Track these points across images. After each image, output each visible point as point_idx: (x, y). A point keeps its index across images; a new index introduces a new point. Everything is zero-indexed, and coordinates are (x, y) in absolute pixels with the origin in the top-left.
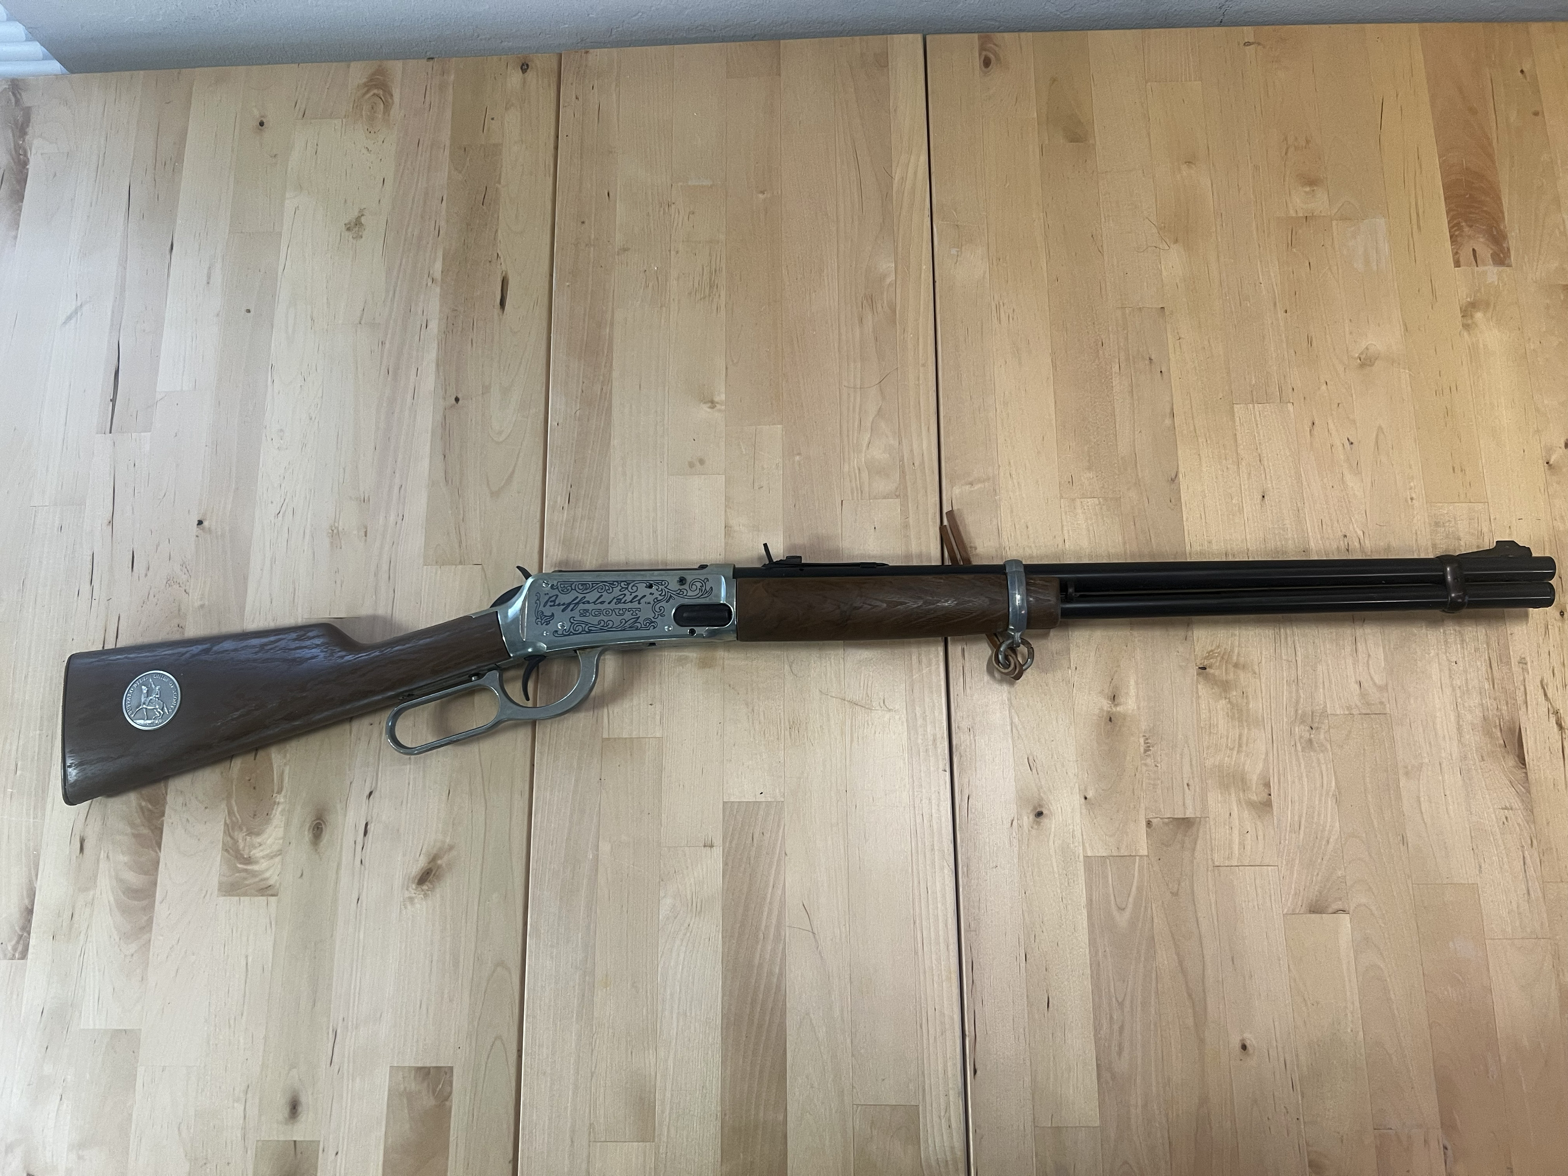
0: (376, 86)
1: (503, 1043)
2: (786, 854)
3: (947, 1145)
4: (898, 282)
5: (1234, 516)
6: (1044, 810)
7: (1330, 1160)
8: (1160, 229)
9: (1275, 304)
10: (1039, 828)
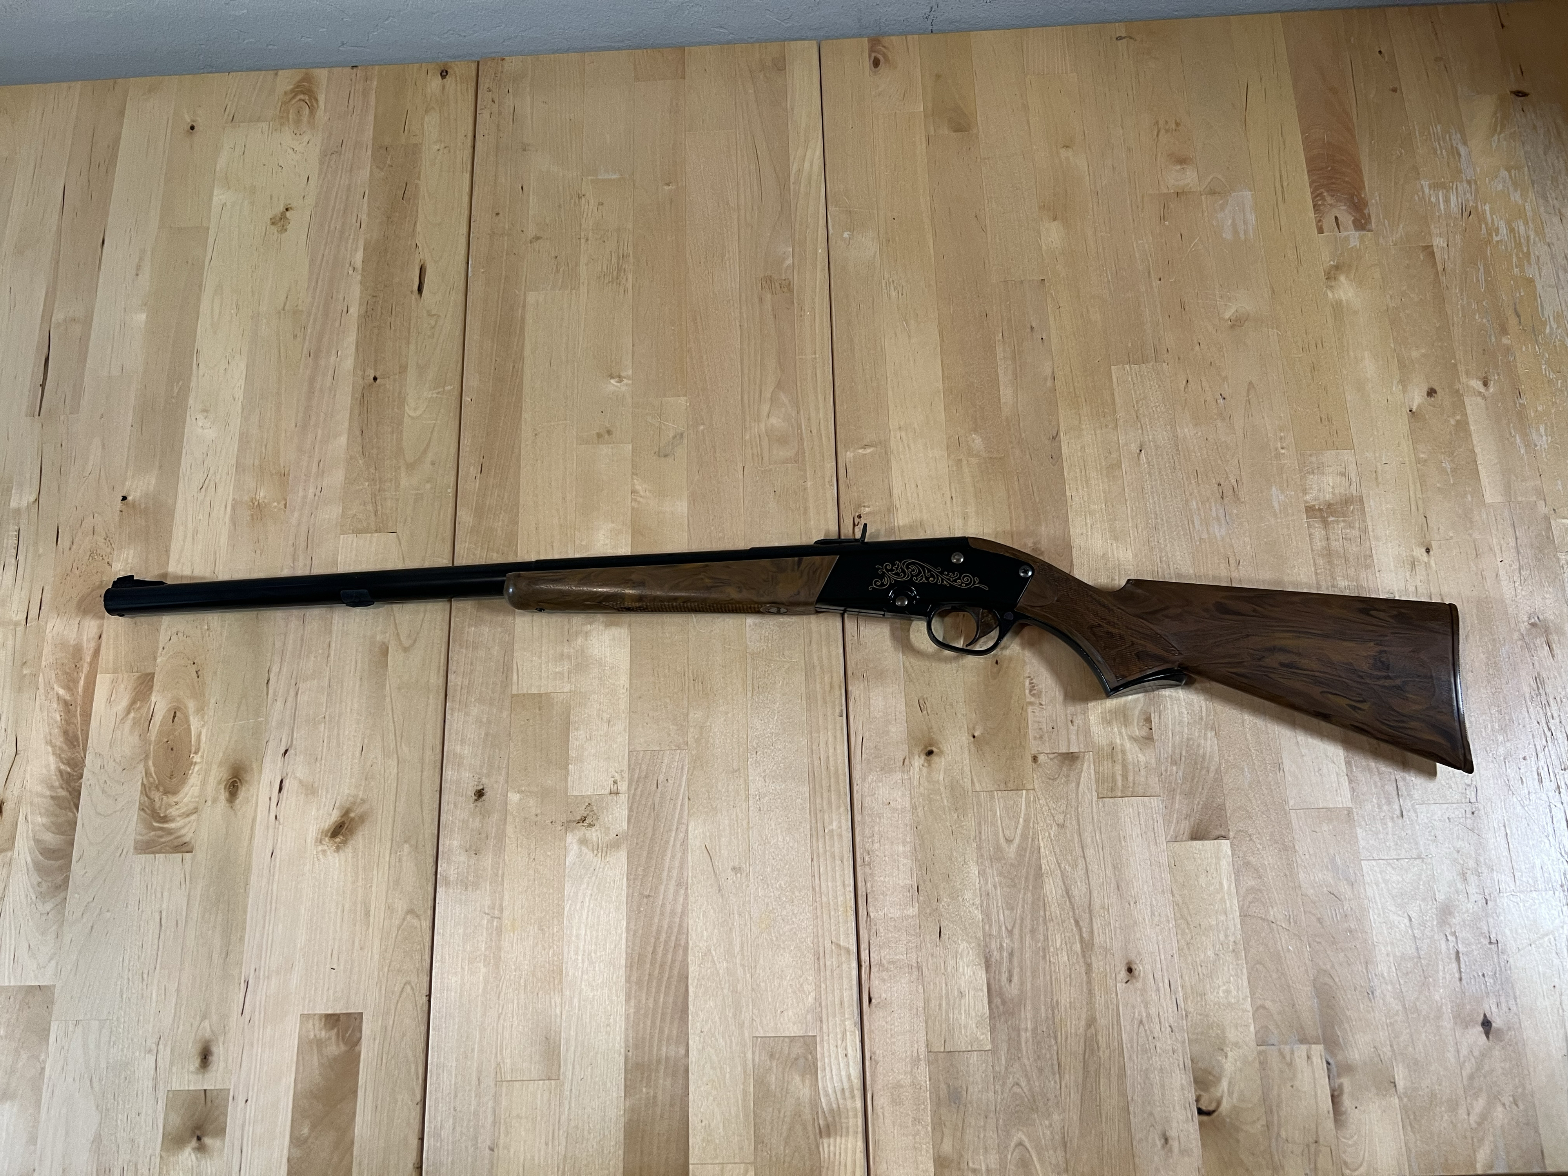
0: (303, 93)
1: (412, 988)
2: (689, 799)
3: (843, 1073)
4: (796, 264)
5: (1112, 469)
6: (934, 749)
7: (1214, 1076)
8: (1040, 208)
9: (1149, 273)
10: (930, 765)
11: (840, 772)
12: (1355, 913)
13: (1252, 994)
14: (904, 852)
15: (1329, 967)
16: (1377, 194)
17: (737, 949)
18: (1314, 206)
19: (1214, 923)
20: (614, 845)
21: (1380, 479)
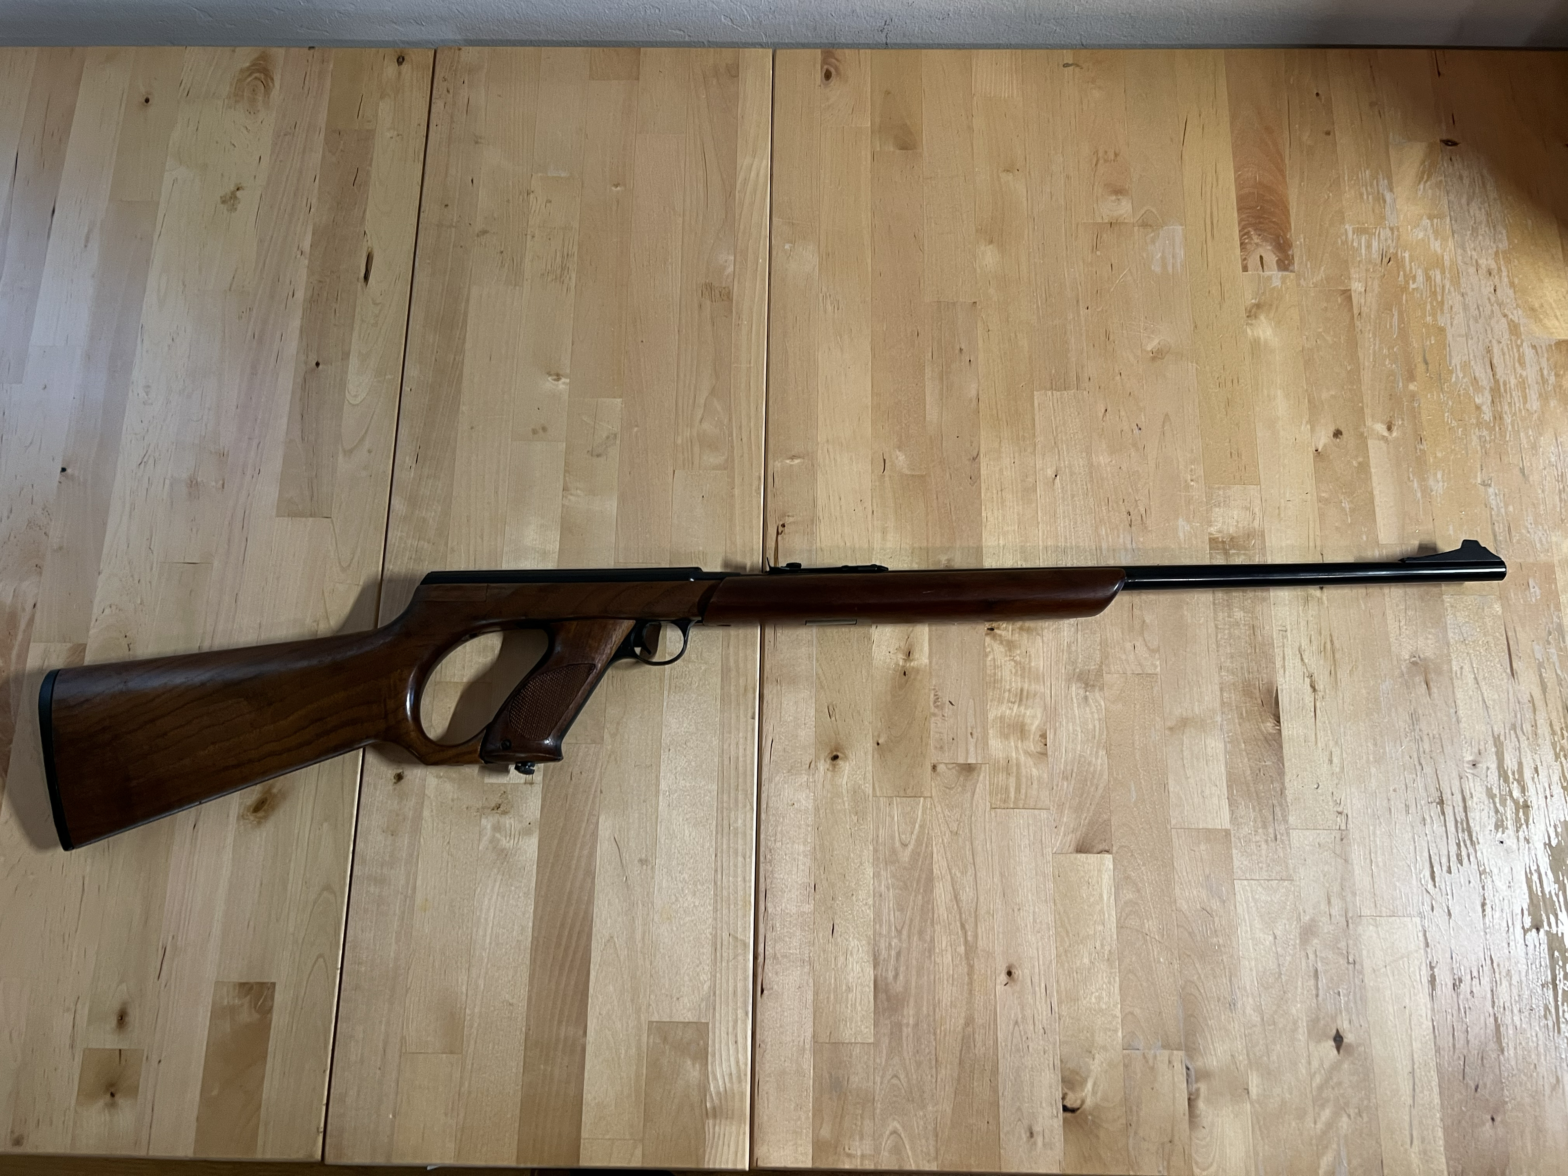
0: (259, 71)
1: (325, 961)
2: (601, 792)
3: (732, 1059)
4: (736, 273)
5: (1028, 492)
6: (839, 754)
7: (1081, 1077)
8: (977, 231)
9: (1078, 301)
10: (833, 771)
11: (749, 773)
12: (1224, 929)
13: (1123, 1001)
14: (804, 852)
15: (1195, 978)
16: (1302, 236)
17: (638, 937)
18: (1241, 244)
19: (1092, 932)
20: (526, 832)
21: (1282, 515)
